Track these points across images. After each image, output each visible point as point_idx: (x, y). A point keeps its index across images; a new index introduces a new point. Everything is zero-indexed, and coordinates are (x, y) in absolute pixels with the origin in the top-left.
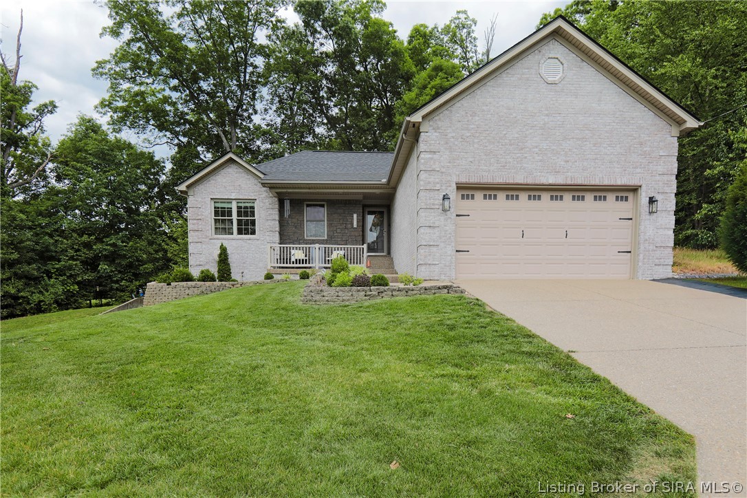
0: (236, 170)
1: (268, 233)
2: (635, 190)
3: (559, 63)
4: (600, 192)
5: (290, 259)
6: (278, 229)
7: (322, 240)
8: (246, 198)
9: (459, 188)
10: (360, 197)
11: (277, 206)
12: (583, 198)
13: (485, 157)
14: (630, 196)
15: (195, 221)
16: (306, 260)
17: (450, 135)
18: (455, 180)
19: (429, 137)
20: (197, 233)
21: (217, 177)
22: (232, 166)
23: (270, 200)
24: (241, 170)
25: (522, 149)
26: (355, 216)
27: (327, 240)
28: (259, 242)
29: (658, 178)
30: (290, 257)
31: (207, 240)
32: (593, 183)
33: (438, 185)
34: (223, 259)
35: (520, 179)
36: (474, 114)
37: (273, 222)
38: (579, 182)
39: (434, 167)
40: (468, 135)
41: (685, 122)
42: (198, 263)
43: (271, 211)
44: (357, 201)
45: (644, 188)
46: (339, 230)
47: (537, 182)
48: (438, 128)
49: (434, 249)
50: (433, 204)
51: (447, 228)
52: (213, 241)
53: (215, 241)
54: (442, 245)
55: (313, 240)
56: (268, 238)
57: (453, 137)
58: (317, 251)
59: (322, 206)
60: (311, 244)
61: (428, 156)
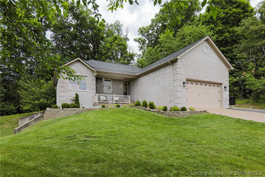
0: (80, 64)
1: (92, 90)
2: (221, 84)
3: (206, 48)
4: (214, 84)
5: (100, 100)
6: (95, 88)
7: (110, 93)
8: (84, 75)
9: (187, 80)
10: (123, 79)
11: (95, 80)
12: (211, 85)
13: (192, 71)
14: (219, 85)
15: (62, 83)
16: (107, 100)
17: (184, 64)
18: (186, 78)
19: (179, 63)
20: (63, 88)
21: (72, 66)
22: (78, 63)
23: (93, 77)
24: (81, 65)
25: (200, 70)
26: (121, 85)
27: (112, 93)
28: (88, 93)
29: (226, 81)
30: (100, 99)
31: (67, 91)
32: (214, 82)
33: (182, 79)
34: (77, 99)
35: (200, 79)
36: (189, 59)
37: (94, 85)
38: (212, 81)
39: (181, 73)
40: (188, 64)
41: (231, 68)
42: (63, 100)
43: (93, 81)
44: (122, 80)
45: (223, 84)
46: (116, 90)
47: (204, 80)
48: (182, 61)
49: (181, 98)
50: (181, 85)
51: (184, 92)
52: (70, 91)
53: (71, 91)
54: (183, 97)
55: (107, 93)
56: (92, 91)
57: (185, 64)
58: (109, 97)
59: (110, 81)
60: (107, 94)
61: (179, 69)
